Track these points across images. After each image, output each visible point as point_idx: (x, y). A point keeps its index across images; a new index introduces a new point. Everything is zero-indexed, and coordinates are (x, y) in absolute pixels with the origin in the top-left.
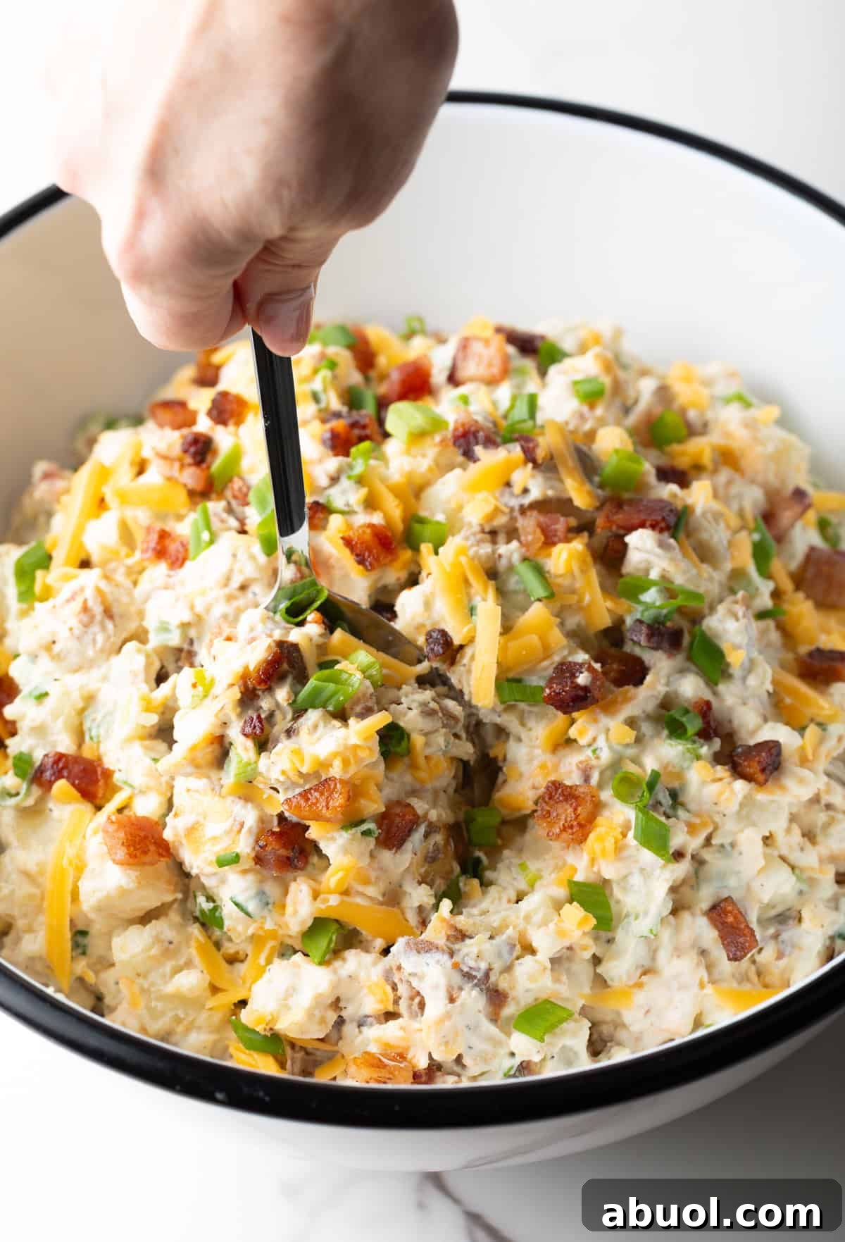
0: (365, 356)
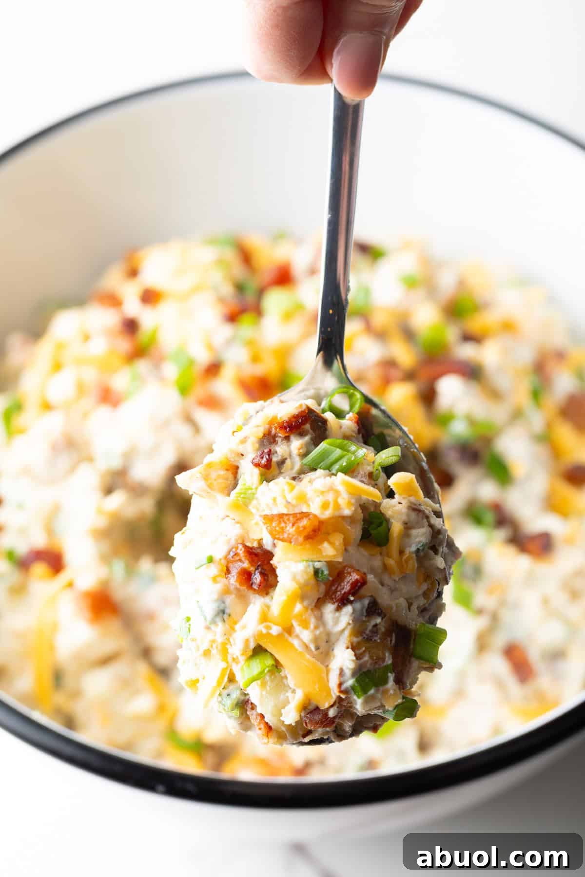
0: (246, 257)
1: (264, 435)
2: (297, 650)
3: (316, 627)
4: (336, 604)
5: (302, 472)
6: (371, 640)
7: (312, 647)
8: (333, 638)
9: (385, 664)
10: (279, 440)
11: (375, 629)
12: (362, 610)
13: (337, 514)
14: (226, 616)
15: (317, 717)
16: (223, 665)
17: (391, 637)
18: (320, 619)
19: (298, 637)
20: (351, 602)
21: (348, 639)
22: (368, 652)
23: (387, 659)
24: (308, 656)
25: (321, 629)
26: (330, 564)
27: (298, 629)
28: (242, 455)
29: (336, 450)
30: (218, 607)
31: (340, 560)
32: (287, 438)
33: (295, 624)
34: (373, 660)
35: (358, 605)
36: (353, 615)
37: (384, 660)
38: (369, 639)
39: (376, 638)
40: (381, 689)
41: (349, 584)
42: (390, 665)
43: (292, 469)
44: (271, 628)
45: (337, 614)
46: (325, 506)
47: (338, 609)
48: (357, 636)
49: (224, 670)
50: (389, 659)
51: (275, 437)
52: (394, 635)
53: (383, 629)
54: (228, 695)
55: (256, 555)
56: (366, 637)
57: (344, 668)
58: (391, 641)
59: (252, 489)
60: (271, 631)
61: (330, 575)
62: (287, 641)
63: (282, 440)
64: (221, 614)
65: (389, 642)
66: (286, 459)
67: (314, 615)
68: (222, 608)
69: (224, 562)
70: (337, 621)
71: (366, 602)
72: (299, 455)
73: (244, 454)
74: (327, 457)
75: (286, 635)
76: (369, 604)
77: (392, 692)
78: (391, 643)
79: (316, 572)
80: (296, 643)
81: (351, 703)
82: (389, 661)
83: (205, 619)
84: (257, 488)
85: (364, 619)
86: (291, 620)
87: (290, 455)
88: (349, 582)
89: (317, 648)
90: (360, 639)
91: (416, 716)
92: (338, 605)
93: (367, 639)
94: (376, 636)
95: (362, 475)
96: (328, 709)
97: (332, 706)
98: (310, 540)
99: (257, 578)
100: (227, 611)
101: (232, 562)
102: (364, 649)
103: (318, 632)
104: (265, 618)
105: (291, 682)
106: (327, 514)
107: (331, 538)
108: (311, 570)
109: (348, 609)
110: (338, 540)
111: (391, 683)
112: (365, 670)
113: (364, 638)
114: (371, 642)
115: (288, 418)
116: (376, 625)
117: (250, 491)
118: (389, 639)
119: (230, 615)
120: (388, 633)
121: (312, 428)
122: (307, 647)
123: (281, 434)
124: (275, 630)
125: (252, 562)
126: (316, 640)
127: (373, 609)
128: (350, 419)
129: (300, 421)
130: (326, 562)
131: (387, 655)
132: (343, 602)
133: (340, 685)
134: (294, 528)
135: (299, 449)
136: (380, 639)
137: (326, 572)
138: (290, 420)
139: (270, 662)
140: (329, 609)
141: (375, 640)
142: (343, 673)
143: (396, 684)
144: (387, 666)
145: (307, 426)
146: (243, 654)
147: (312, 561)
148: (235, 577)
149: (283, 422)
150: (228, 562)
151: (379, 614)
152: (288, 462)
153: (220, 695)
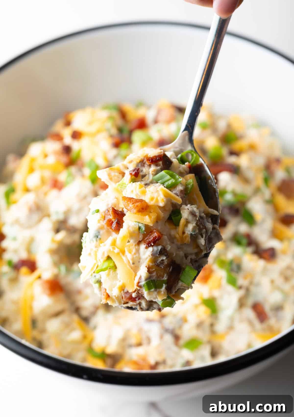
0: (123, 115)
1: (140, 162)
2: (124, 262)
3: (135, 254)
4: (146, 245)
5: (152, 182)
6: (159, 266)
7: (131, 262)
8: (141, 261)
9: (163, 279)
10: (146, 165)
11: (162, 262)
12: (157, 251)
13: (156, 204)
14: (98, 239)
15: (128, 296)
16: (95, 261)
17: (170, 268)
18: (138, 251)
19: (126, 256)
20: (153, 246)
21: (148, 263)
22: (156, 271)
23: (164, 277)
24: (128, 266)
25: (137, 255)
26: (147, 226)
27: (127, 253)
28: (128, 168)
29: (167, 176)
30: (96, 234)
31: (152, 225)
32: (150, 166)
33: (126, 250)
34: (158, 276)
35: (155, 248)
36: (153, 252)
37: (163, 277)
38: (158, 266)
39: (161, 266)
40: (158, 290)
41: (153, 237)
42: (166, 280)
43: (148, 180)
44: (115, 249)
45: (146, 250)
46: (152, 199)
47: (146, 248)
48: (152, 263)
49: (95, 264)
50: (166, 277)
51: (144, 164)
52: (171, 268)
53: (166, 263)
54: (95, 276)
55: (118, 214)
56: (157, 264)
57: (142, 275)
58: (169, 269)
59: (125, 184)
60: (114, 251)
61: (145, 231)
62: (121, 256)
63: (147, 166)
64: (96, 237)
65: (168, 270)
66: (147, 175)
67: (135, 248)
68: (97, 234)
69: (103, 214)
70: (144, 253)
71: (160, 248)
72: (153, 174)
73: (129, 168)
74: (164, 178)
75: (121, 254)
76: (161, 249)
77: (162, 293)
78: (169, 270)
79: (139, 228)
80: (124, 258)
81: (143, 293)
82: (165, 278)
83: (90, 238)
84: (127, 185)
85: (157, 255)
86: (125, 248)
87: (149, 173)
88: (153, 236)
89: (133, 264)
90: (154, 264)
91: (173, 307)
92: (147, 246)
93: (157, 265)
94: (162, 265)
95: (177, 190)
96: (132, 293)
97: (134, 292)
98: (140, 213)
99: (114, 225)
100: (99, 237)
101: (107, 215)
102: (154, 269)
103: (135, 256)
104: (114, 244)
105: (119, 276)
106: (152, 203)
107: (151, 214)
108: (138, 227)
109: (151, 249)
110: (154, 216)
111: (163, 289)
112: (152, 279)
113: (156, 264)
114: (159, 267)
115: (153, 156)
116: (163, 260)
117: (124, 185)
118: (168, 269)
119: (100, 239)
120: (168, 265)
121: (163, 164)
122: (129, 262)
123: (147, 163)
124: (116, 251)
125: (114, 217)
126: (133, 259)
127: (163, 252)
128: (186, 165)
129: (158, 159)
130: (145, 224)
131: (165, 275)
132: (149, 245)
133: (139, 283)
134: (133, 205)
135: (152, 172)
136: (164, 267)
137: (144, 229)
138: (153, 158)
139: (112, 265)
140: (143, 246)
141: (161, 267)
142: (141, 278)
143: (166, 290)
144: (164, 280)
145: (161, 163)
146: (102, 258)
147: (138, 222)
148: (106, 222)
149: (150, 158)
150: (105, 215)
151: (166, 256)
152: (147, 176)
153: (92, 275)
